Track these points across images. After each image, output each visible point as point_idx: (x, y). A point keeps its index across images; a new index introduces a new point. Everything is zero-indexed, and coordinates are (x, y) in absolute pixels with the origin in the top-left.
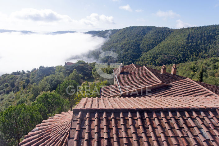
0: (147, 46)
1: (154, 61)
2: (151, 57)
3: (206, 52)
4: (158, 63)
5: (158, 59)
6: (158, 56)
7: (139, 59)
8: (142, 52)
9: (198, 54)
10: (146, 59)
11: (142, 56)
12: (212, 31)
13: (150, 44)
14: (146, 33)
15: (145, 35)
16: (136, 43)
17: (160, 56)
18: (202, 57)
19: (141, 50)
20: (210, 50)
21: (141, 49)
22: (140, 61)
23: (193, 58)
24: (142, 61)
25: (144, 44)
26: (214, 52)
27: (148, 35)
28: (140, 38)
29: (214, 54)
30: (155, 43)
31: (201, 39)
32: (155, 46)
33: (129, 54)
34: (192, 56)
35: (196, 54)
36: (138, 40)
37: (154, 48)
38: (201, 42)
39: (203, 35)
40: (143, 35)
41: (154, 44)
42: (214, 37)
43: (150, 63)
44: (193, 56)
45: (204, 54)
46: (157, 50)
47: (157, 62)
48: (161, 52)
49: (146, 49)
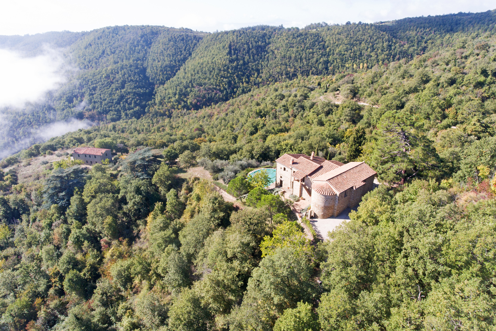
0: (161, 71)
1: (184, 102)
2: (175, 94)
3: (258, 74)
4: (191, 103)
5: (190, 96)
6: (189, 89)
7: (153, 101)
8: (153, 84)
9: (249, 80)
10: (166, 99)
11: (156, 93)
12: (260, 37)
13: (166, 66)
14: (151, 43)
15: (150, 48)
16: (137, 68)
17: (191, 91)
18: (255, 84)
19: (150, 81)
20: (264, 71)
21: (152, 79)
22: (156, 104)
23: (243, 87)
24: (161, 103)
25: (155, 68)
26: (268, 74)
27: (157, 47)
28: (141, 54)
29: (269, 78)
30: (174, 64)
31: (248, 52)
32: (177, 71)
33: (129, 93)
34: (241, 84)
35: (247, 80)
36: (138, 59)
37: (175, 75)
38: (250, 58)
39: (251, 46)
40: (146, 48)
41: (174, 66)
42: (265, 48)
43: (178, 106)
44: (243, 83)
45: (256, 78)
46: (184, 78)
47: (188, 102)
48: (191, 82)
49: (161, 77)
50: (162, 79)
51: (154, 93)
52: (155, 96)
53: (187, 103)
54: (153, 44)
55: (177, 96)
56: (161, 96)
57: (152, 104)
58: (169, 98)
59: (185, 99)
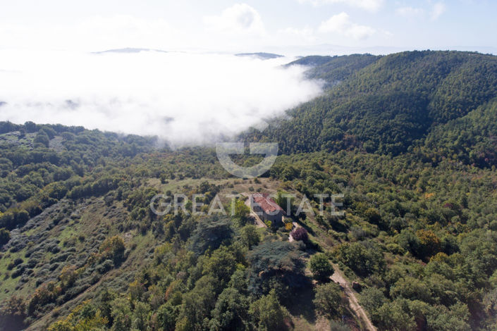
0: (447, 106)
1: (464, 151)
2: (455, 139)
4: (474, 156)
5: (476, 147)
6: (478, 137)
7: (421, 141)
8: (431, 120)
10: (440, 141)
11: (430, 132)
13: (458, 102)
14: (449, 72)
15: (445, 77)
16: (418, 99)
17: (481, 140)
19: (429, 116)
21: (431, 115)
22: (424, 144)
24: (430, 146)
25: (441, 102)
27: (454, 78)
28: (431, 84)
30: (471, 101)
32: (470, 110)
33: (397, 125)
36: (425, 89)
37: (466, 113)
40: (439, 77)
41: (469, 103)
43: (453, 154)
46: (477, 121)
47: (471, 153)
48: (486, 128)
49: (445, 114)
50: (445, 117)
51: (428, 131)
52: (427, 134)
53: (468, 154)
54: (451, 73)
55: (456, 143)
56: (434, 137)
57: (419, 143)
58: (445, 142)
59: (467, 149)
